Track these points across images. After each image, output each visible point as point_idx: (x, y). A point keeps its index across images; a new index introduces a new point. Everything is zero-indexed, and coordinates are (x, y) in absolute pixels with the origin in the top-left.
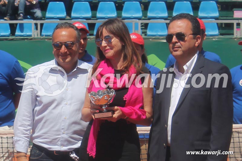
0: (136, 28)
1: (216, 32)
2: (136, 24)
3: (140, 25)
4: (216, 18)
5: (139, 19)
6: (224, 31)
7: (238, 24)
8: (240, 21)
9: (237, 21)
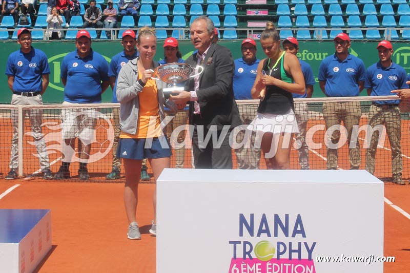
0: (182, 34)
1: (236, 37)
2: (182, 31)
3: (184, 32)
4: (236, 27)
5: (184, 27)
6: (241, 36)
7: (250, 31)
8: (251, 29)
9: (249, 29)
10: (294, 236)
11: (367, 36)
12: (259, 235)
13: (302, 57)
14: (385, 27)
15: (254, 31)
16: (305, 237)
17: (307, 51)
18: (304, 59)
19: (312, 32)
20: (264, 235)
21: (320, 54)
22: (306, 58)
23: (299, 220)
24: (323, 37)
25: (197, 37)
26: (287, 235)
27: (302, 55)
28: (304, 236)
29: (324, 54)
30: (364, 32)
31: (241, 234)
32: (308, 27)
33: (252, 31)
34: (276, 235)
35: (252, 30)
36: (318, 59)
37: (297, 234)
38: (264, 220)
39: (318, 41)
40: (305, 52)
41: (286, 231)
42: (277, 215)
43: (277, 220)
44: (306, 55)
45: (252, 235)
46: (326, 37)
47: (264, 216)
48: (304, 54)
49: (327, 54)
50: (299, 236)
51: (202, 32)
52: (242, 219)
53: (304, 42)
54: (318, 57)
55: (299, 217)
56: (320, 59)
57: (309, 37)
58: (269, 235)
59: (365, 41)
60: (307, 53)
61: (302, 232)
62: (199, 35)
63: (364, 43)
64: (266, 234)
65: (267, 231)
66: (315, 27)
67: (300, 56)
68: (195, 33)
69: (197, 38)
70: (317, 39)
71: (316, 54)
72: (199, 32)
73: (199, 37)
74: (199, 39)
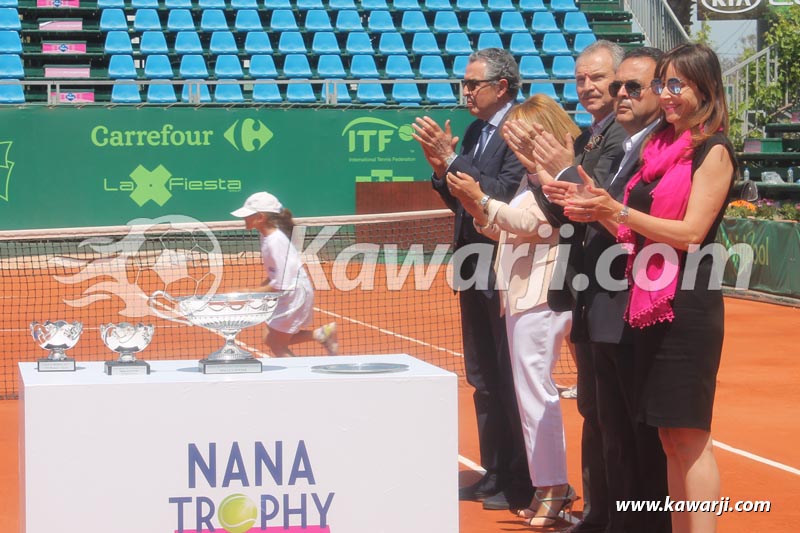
1: (23, 98)
4: (21, 78)
6: (33, 97)
7: (53, 87)
8: (56, 83)
9: (51, 83)
10: (292, 482)
11: (290, 96)
12: (226, 484)
13: (161, 140)
14: (323, 78)
15: (62, 87)
16: (314, 483)
17: (171, 127)
18: (165, 143)
19: (178, 89)
20: (236, 484)
21: (197, 133)
22: (169, 140)
23: (302, 452)
24: (203, 99)
25: (592, 87)
26: (279, 481)
27: (161, 135)
28: (312, 481)
29: (206, 134)
30: (283, 89)
31: (192, 484)
32: (171, 79)
33: (58, 87)
34: (259, 482)
35: (58, 84)
36: (192, 144)
37: (298, 479)
38: (235, 454)
39: (194, 106)
40: (168, 129)
41: (277, 473)
42: (260, 443)
43: (260, 452)
44: (169, 136)
45: (213, 483)
46: (207, 97)
47: (235, 447)
48: (165, 132)
49: (211, 133)
50: (302, 482)
51: (602, 76)
52: (194, 454)
53: (165, 109)
54: (194, 139)
55: (302, 445)
56: (198, 142)
57: (173, 97)
58: (246, 483)
59: (286, 106)
60: (172, 131)
61: (308, 474)
62: (595, 83)
63: (285, 110)
64: (240, 481)
65: (242, 476)
66: (184, 78)
67: (158, 136)
68: (588, 80)
69: (592, 90)
70: (190, 103)
71: (189, 133)
72: (595, 77)
73: (596, 88)
74: (596, 92)
